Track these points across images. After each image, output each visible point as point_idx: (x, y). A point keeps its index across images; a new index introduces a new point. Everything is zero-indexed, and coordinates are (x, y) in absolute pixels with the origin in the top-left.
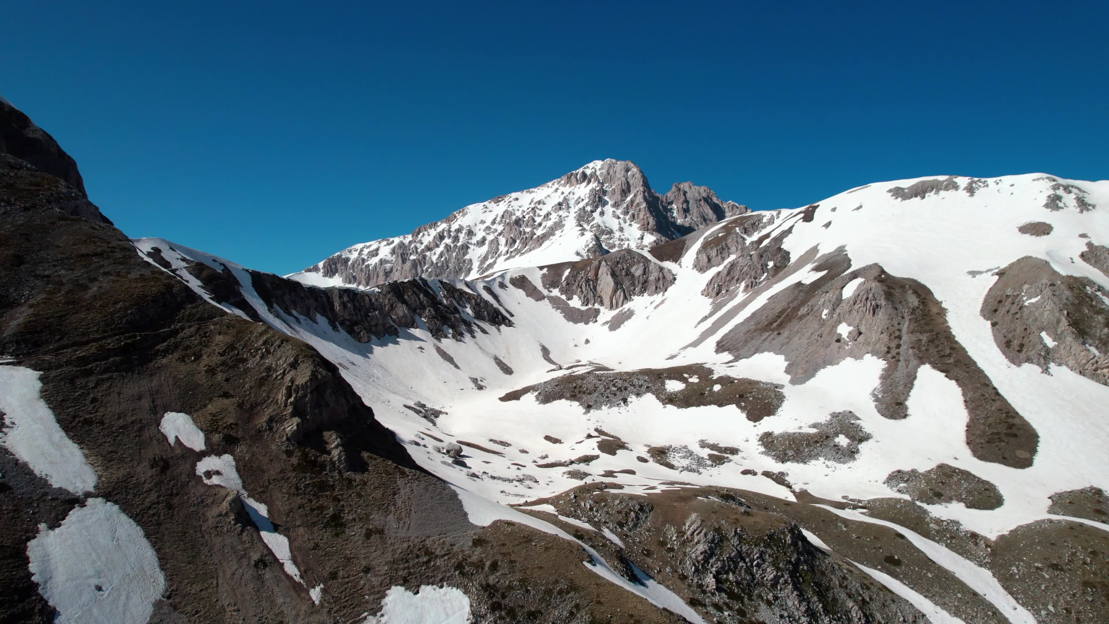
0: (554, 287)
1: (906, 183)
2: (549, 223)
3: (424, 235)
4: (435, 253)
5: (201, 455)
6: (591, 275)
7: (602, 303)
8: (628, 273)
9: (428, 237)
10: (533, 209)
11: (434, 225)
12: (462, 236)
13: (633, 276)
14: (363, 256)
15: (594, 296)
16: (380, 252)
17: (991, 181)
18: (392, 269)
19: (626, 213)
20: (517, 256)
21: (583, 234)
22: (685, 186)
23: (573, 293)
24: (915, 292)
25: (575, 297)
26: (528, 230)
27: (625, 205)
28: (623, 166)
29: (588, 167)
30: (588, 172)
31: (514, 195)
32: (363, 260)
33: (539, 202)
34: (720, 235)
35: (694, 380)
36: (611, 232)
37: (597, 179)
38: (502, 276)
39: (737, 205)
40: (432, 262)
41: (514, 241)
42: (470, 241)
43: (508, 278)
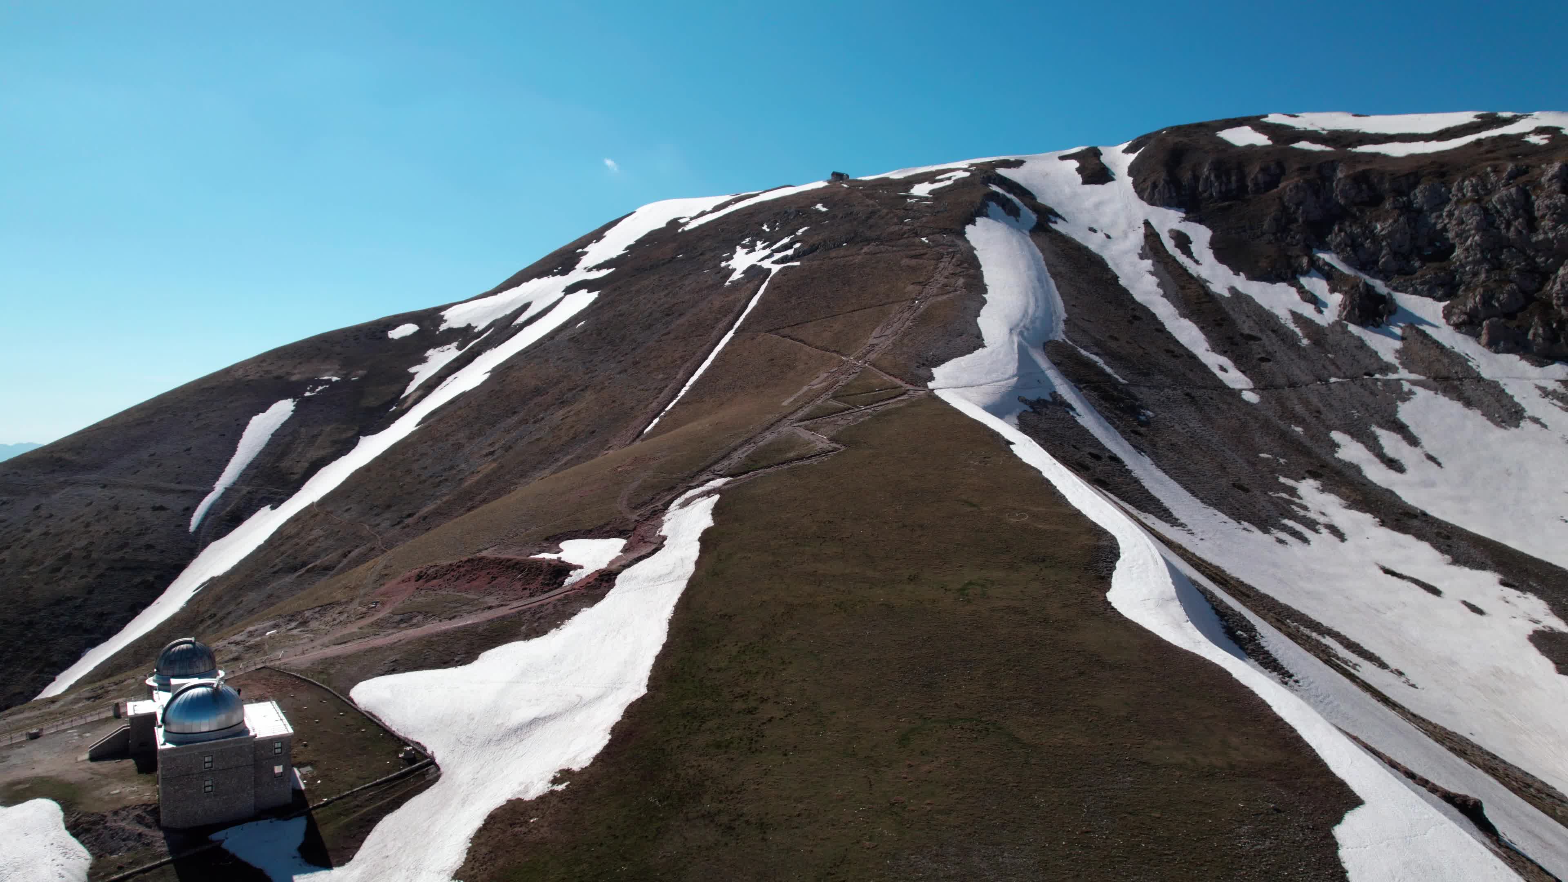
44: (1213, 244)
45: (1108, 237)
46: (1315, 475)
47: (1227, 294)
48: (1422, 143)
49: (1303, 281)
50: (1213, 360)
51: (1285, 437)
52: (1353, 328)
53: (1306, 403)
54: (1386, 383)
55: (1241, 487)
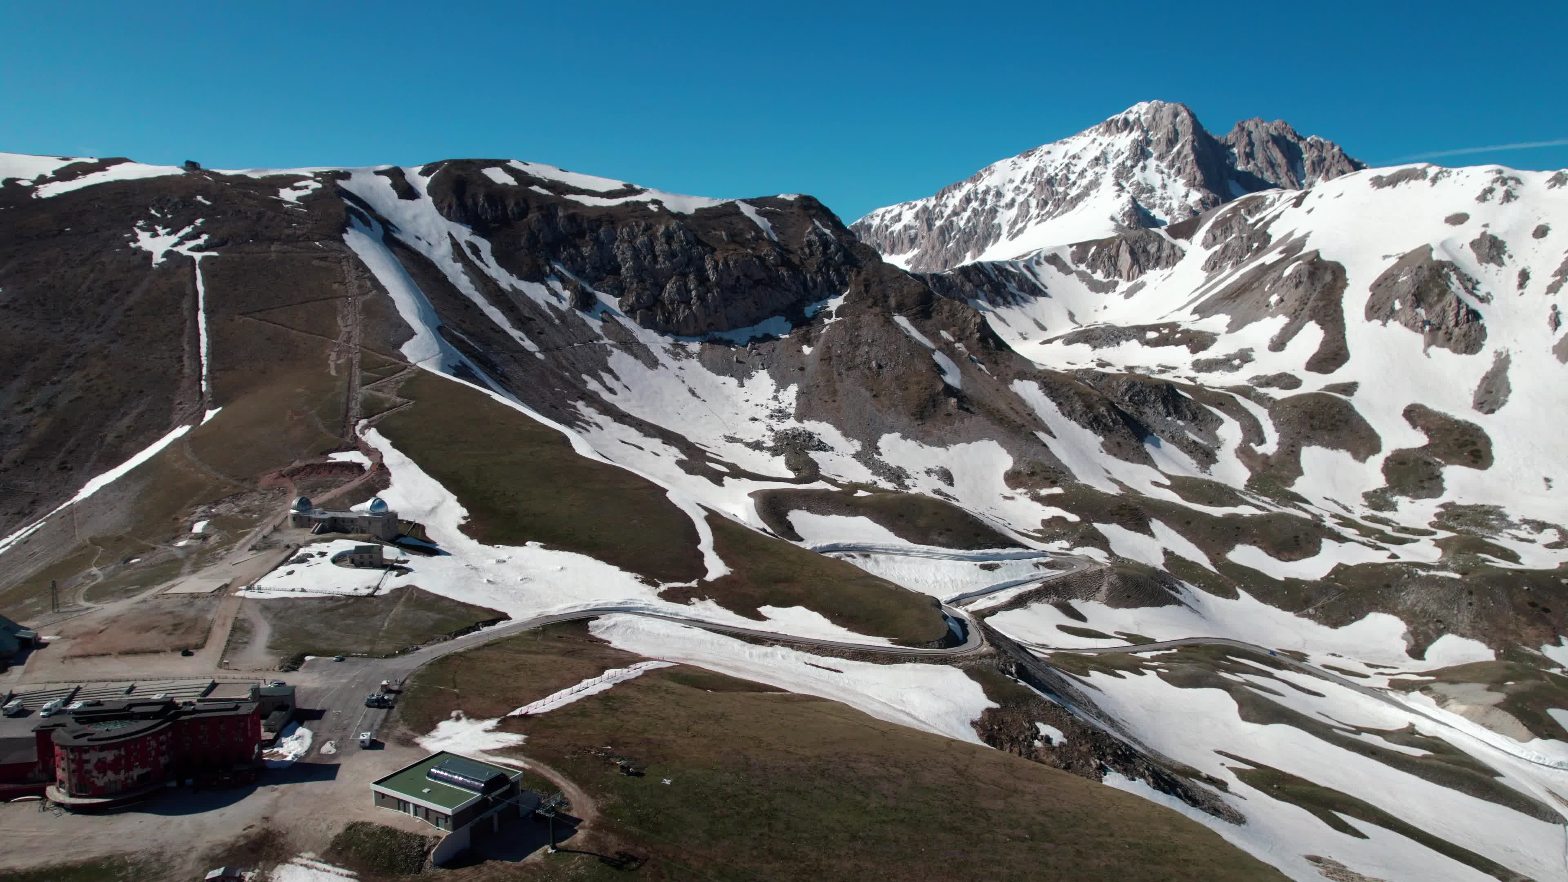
0: (1082, 263)
1: (1387, 171)
2: (1084, 182)
3: (948, 197)
4: (962, 219)
5: (954, 343)
6: (1113, 252)
7: (1121, 276)
8: (1145, 251)
9: (955, 199)
10: (1066, 165)
11: (958, 186)
12: (990, 199)
13: (1148, 253)
14: (885, 222)
15: (1115, 270)
16: (903, 217)
17: (1455, 171)
18: (916, 235)
19: (1171, 166)
20: (1049, 220)
21: (1119, 196)
22: (1250, 125)
23: (1098, 267)
24: (1334, 272)
25: (1099, 271)
26: (1061, 189)
27: (1170, 158)
28: (1171, 111)
29: (1131, 112)
30: (1131, 117)
31: (1046, 148)
32: (887, 227)
33: (1074, 157)
34: (1228, 215)
35: (1166, 331)
36: (1152, 190)
37: (1141, 127)
38: (1038, 255)
39: (1322, 140)
40: (960, 228)
41: (1046, 203)
42: (998, 204)
43: (1043, 255)
44: (494, 253)
45: (430, 244)
46: (582, 399)
47: (510, 290)
48: (599, 198)
49: (549, 283)
50: (516, 334)
51: (562, 378)
52: (578, 312)
53: (567, 359)
54: (600, 346)
55: (553, 407)
